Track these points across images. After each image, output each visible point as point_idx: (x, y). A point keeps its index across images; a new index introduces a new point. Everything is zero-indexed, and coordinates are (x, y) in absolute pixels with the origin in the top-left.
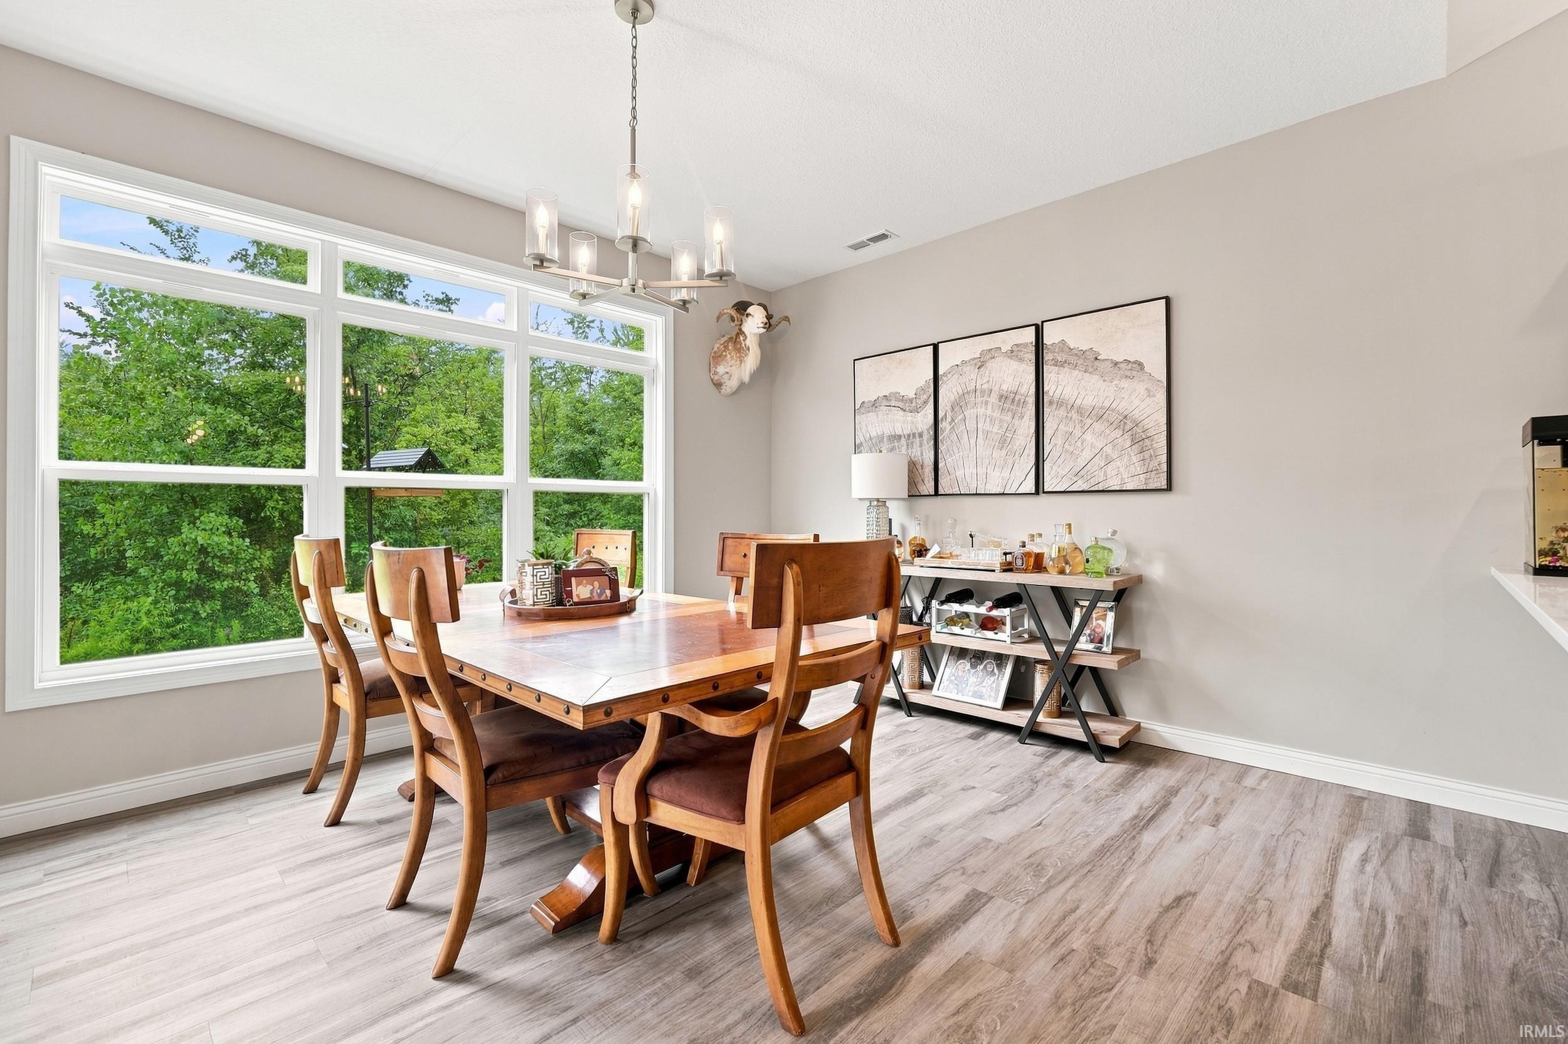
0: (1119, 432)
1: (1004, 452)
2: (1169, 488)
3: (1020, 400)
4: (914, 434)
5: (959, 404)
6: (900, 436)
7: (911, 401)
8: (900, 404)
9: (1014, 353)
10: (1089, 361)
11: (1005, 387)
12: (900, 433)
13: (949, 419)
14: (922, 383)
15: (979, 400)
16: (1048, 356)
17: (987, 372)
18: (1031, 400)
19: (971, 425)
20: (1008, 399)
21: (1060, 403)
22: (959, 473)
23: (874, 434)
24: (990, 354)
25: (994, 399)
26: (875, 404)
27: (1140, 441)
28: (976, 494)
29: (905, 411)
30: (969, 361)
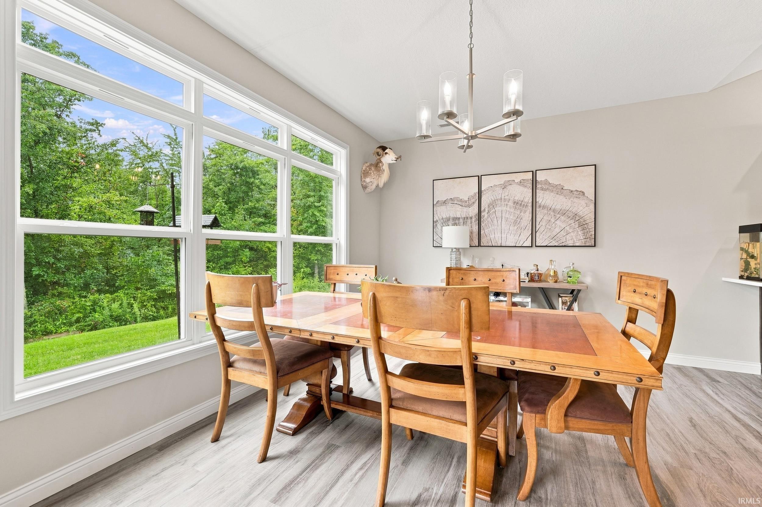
0: (572, 221)
1: (516, 228)
2: (595, 246)
3: (524, 205)
4: (467, 218)
5: (492, 205)
6: (459, 218)
7: (466, 202)
8: (460, 203)
9: (521, 183)
10: (560, 190)
11: (516, 198)
12: (460, 216)
13: (487, 211)
14: (472, 194)
15: (503, 203)
16: (539, 186)
17: (508, 191)
18: (530, 205)
19: (499, 214)
20: (517, 204)
21: (544, 207)
22: (492, 236)
23: (444, 217)
24: (510, 183)
25: (511, 204)
26: (445, 202)
27: (582, 225)
28: (501, 246)
29: (462, 206)
30: (498, 185)
